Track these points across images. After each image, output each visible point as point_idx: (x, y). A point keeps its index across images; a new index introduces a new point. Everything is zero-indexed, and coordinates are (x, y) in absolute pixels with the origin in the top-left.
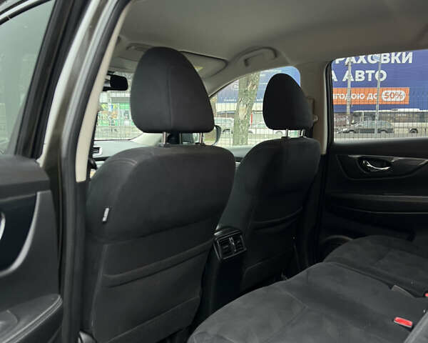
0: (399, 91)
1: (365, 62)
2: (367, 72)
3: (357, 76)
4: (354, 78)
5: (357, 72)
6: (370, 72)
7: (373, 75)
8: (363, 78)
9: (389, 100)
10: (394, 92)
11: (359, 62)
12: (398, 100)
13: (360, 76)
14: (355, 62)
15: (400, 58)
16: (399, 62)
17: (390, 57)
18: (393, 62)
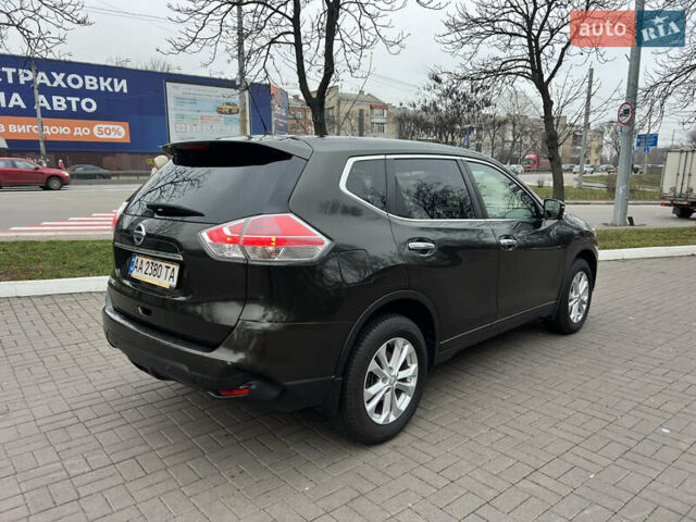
0: (116, 127)
1: (64, 85)
2: (69, 99)
3: (55, 103)
4: (51, 105)
5: (55, 98)
6: (74, 100)
7: (78, 104)
8: (65, 106)
9: (104, 136)
10: (111, 127)
11: (55, 84)
12: (117, 137)
13: (59, 103)
14: (49, 84)
15: (112, 84)
16: (110, 89)
17: (98, 83)
18: (103, 89)
